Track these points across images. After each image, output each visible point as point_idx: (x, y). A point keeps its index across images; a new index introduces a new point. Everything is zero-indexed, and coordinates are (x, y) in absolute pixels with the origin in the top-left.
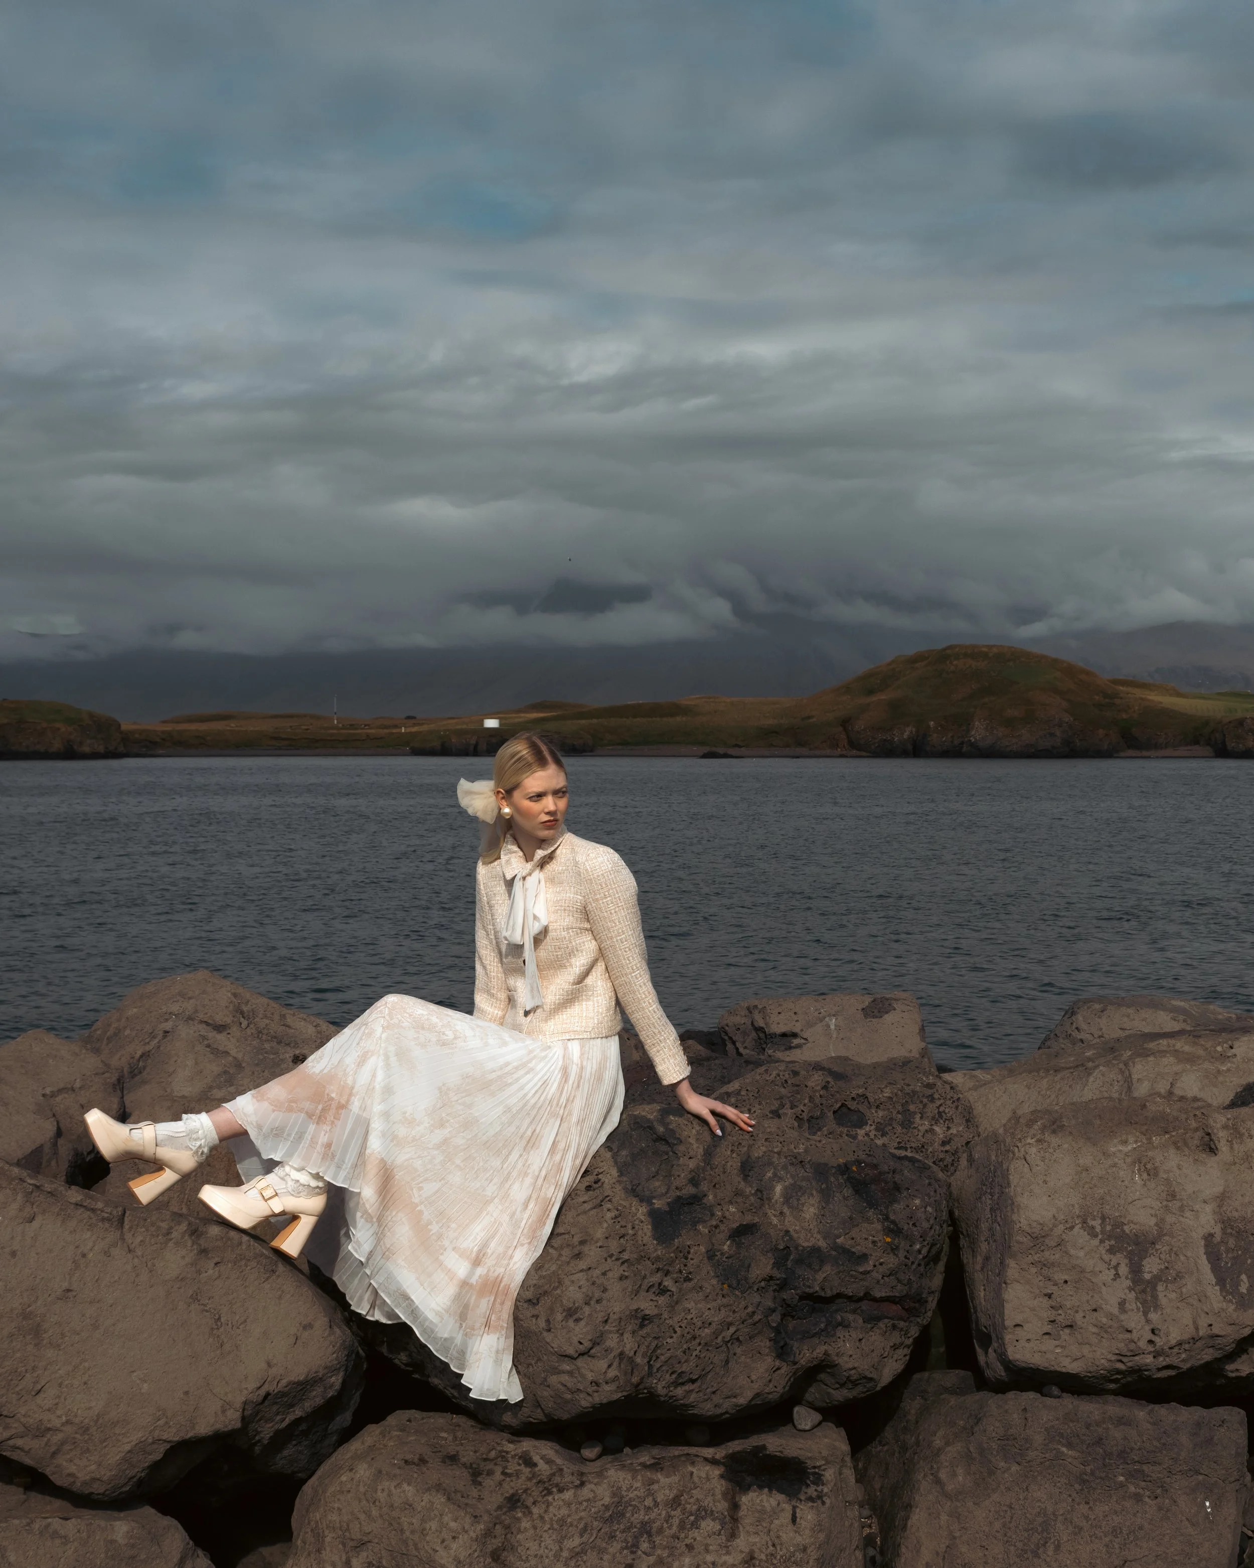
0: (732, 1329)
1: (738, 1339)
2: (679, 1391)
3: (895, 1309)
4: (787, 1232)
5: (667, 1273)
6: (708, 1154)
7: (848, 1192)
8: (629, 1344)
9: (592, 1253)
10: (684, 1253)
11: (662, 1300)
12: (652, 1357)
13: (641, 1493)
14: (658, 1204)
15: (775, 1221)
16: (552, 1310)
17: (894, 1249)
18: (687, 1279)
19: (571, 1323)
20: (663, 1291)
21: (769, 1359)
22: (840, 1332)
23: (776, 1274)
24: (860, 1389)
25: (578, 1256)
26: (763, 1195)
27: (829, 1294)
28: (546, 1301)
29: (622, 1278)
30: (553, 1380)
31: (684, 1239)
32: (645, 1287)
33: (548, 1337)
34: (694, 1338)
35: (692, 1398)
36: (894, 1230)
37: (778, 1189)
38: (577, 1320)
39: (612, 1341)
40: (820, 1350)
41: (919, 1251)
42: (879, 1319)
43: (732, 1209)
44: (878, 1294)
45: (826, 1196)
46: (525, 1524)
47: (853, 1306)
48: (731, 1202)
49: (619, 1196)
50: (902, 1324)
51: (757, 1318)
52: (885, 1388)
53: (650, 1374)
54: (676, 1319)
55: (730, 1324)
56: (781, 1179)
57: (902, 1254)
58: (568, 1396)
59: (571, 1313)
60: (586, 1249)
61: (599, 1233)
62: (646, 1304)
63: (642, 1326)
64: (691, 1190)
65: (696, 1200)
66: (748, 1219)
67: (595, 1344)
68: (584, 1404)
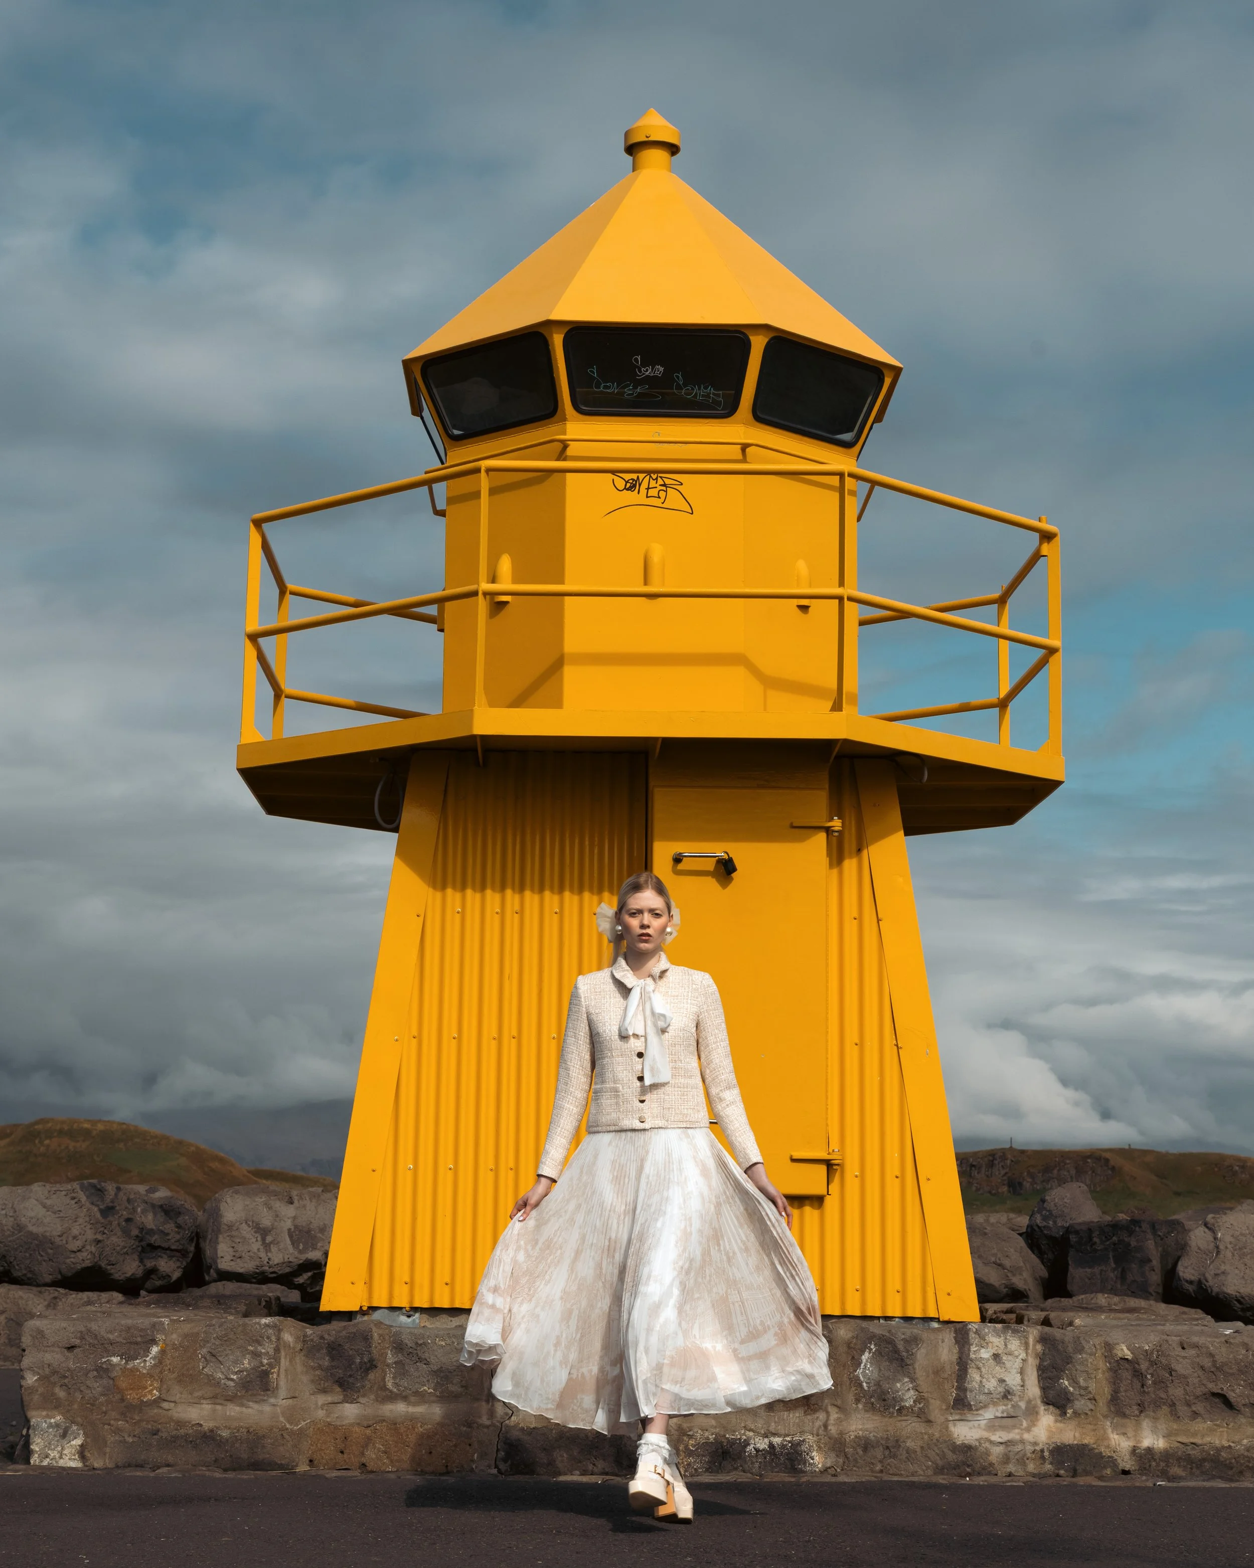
0: (126, 1249)
1: (127, 1254)
2: (109, 1267)
3: (178, 1254)
4: (143, 1223)
5: (105, 1228)
6: (116, 1195)
7: (163, 1214)
8: (93, 1249)
9: (80, 1221)
10: (111, 1223)
11: (105, 1236)
12: (101, 1254)
13: (96, 1299)
14: (102, 1207)
15: (138, 1219)
16: (68, 1237)
17: (179, 1233)
18: (112, 1231)
19: (75, 1241)
20: (104, 1233)
21: (137, 1262)
22: (160, 1259)
23: (140, 1235)
24: (166, 1281)
25: (76, 1221)
26: (134, 1210)
27: (156, 1245)
28: (65, 1235)
29: (91, 1229)
30: (68, 1261)
31: (110, 1218)
32: (99, 1231)
33: (67, 1246)
34: (114, 1249)
35: (112, 1271)
36: (179, 1226)
37: (139, 1210)
38: (77, 1240)
39: (88, 1247)
40: (153, 1263)
41: (187, 1234)
42: (173, 1257)
43: (125, 1213)
44: (173, 1247)
45: (155, 1215)
46: (60, 1303)
47: (164, 1251)
48: (124, 1210)
49: (88, 1205)
50: (181, 1259)
51: (134, 1247)
52: (174, 1282)
53: (100, 1260)
54: (109, 1242)
55: (126, 1247)
56: (140, 1206)
57: (181, 1234)
58: (72, 1266)
59: (75, 1238)
60: (78, 1219)
61: (82, 1215)
62: (99, 1237)
63: (97, 1244)
64: (111, 1204)
65: (113, 1208)
66: (130, 1216)
67: (83, 1247)
68: (79, 1268)
